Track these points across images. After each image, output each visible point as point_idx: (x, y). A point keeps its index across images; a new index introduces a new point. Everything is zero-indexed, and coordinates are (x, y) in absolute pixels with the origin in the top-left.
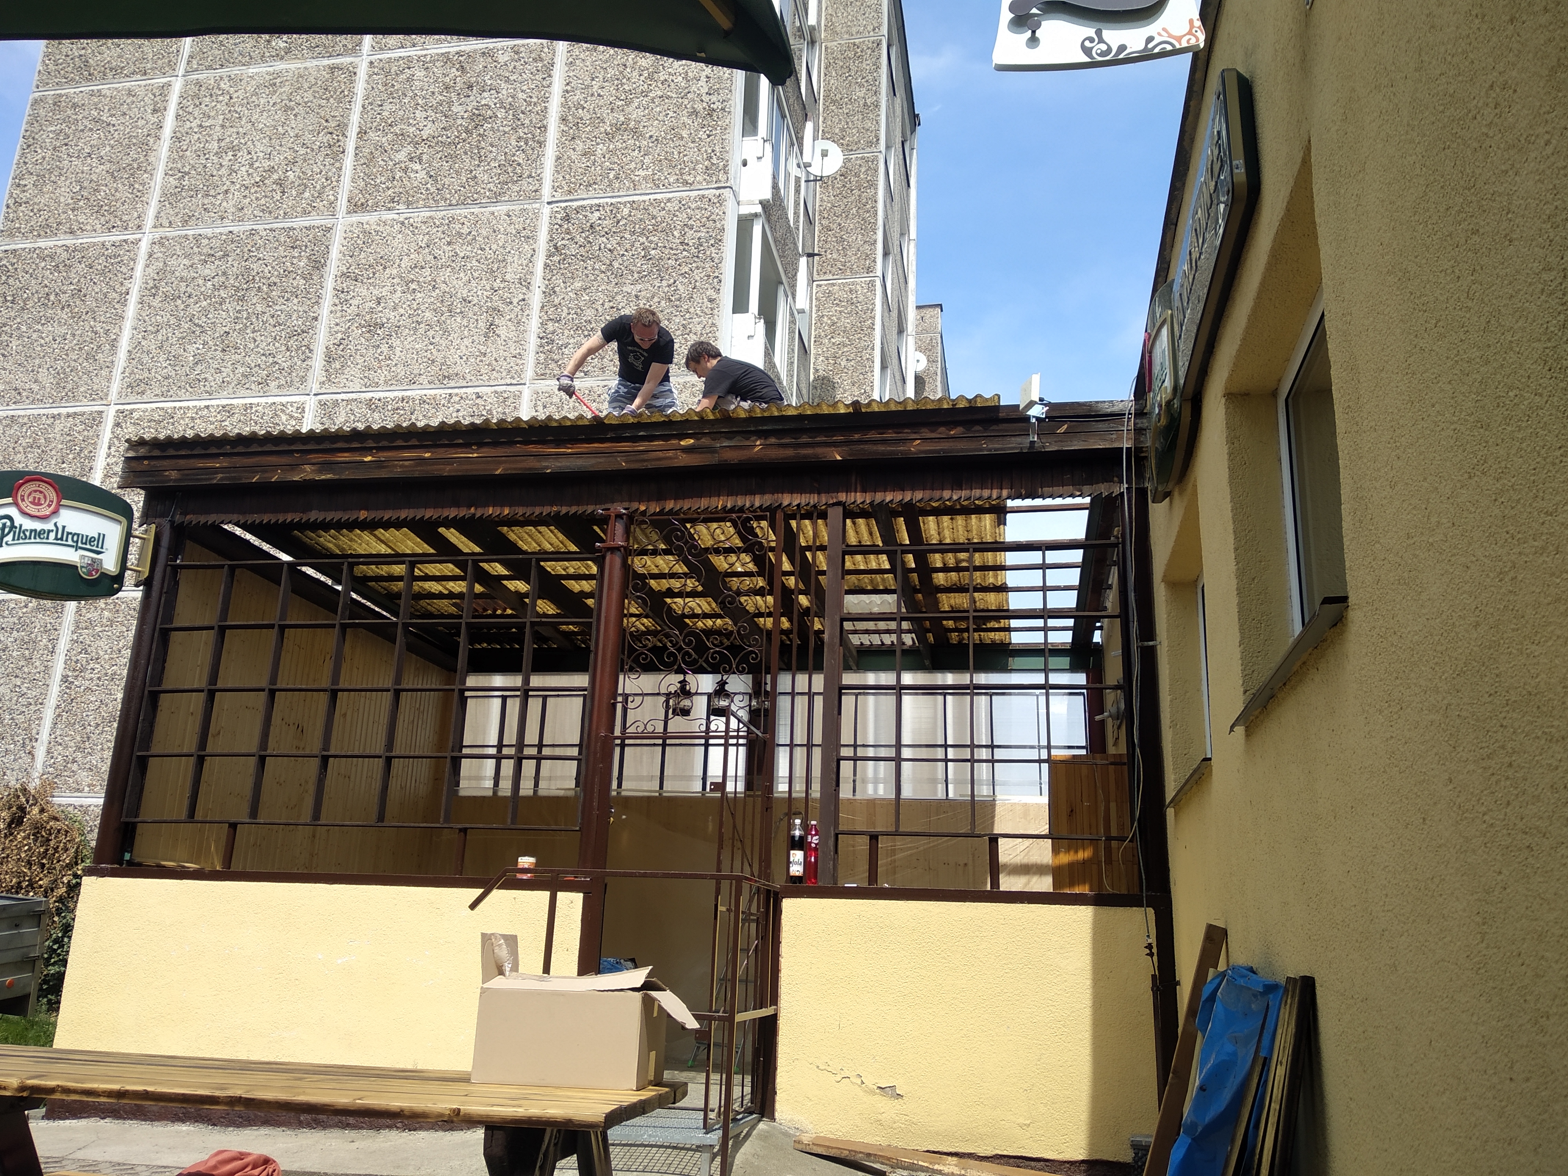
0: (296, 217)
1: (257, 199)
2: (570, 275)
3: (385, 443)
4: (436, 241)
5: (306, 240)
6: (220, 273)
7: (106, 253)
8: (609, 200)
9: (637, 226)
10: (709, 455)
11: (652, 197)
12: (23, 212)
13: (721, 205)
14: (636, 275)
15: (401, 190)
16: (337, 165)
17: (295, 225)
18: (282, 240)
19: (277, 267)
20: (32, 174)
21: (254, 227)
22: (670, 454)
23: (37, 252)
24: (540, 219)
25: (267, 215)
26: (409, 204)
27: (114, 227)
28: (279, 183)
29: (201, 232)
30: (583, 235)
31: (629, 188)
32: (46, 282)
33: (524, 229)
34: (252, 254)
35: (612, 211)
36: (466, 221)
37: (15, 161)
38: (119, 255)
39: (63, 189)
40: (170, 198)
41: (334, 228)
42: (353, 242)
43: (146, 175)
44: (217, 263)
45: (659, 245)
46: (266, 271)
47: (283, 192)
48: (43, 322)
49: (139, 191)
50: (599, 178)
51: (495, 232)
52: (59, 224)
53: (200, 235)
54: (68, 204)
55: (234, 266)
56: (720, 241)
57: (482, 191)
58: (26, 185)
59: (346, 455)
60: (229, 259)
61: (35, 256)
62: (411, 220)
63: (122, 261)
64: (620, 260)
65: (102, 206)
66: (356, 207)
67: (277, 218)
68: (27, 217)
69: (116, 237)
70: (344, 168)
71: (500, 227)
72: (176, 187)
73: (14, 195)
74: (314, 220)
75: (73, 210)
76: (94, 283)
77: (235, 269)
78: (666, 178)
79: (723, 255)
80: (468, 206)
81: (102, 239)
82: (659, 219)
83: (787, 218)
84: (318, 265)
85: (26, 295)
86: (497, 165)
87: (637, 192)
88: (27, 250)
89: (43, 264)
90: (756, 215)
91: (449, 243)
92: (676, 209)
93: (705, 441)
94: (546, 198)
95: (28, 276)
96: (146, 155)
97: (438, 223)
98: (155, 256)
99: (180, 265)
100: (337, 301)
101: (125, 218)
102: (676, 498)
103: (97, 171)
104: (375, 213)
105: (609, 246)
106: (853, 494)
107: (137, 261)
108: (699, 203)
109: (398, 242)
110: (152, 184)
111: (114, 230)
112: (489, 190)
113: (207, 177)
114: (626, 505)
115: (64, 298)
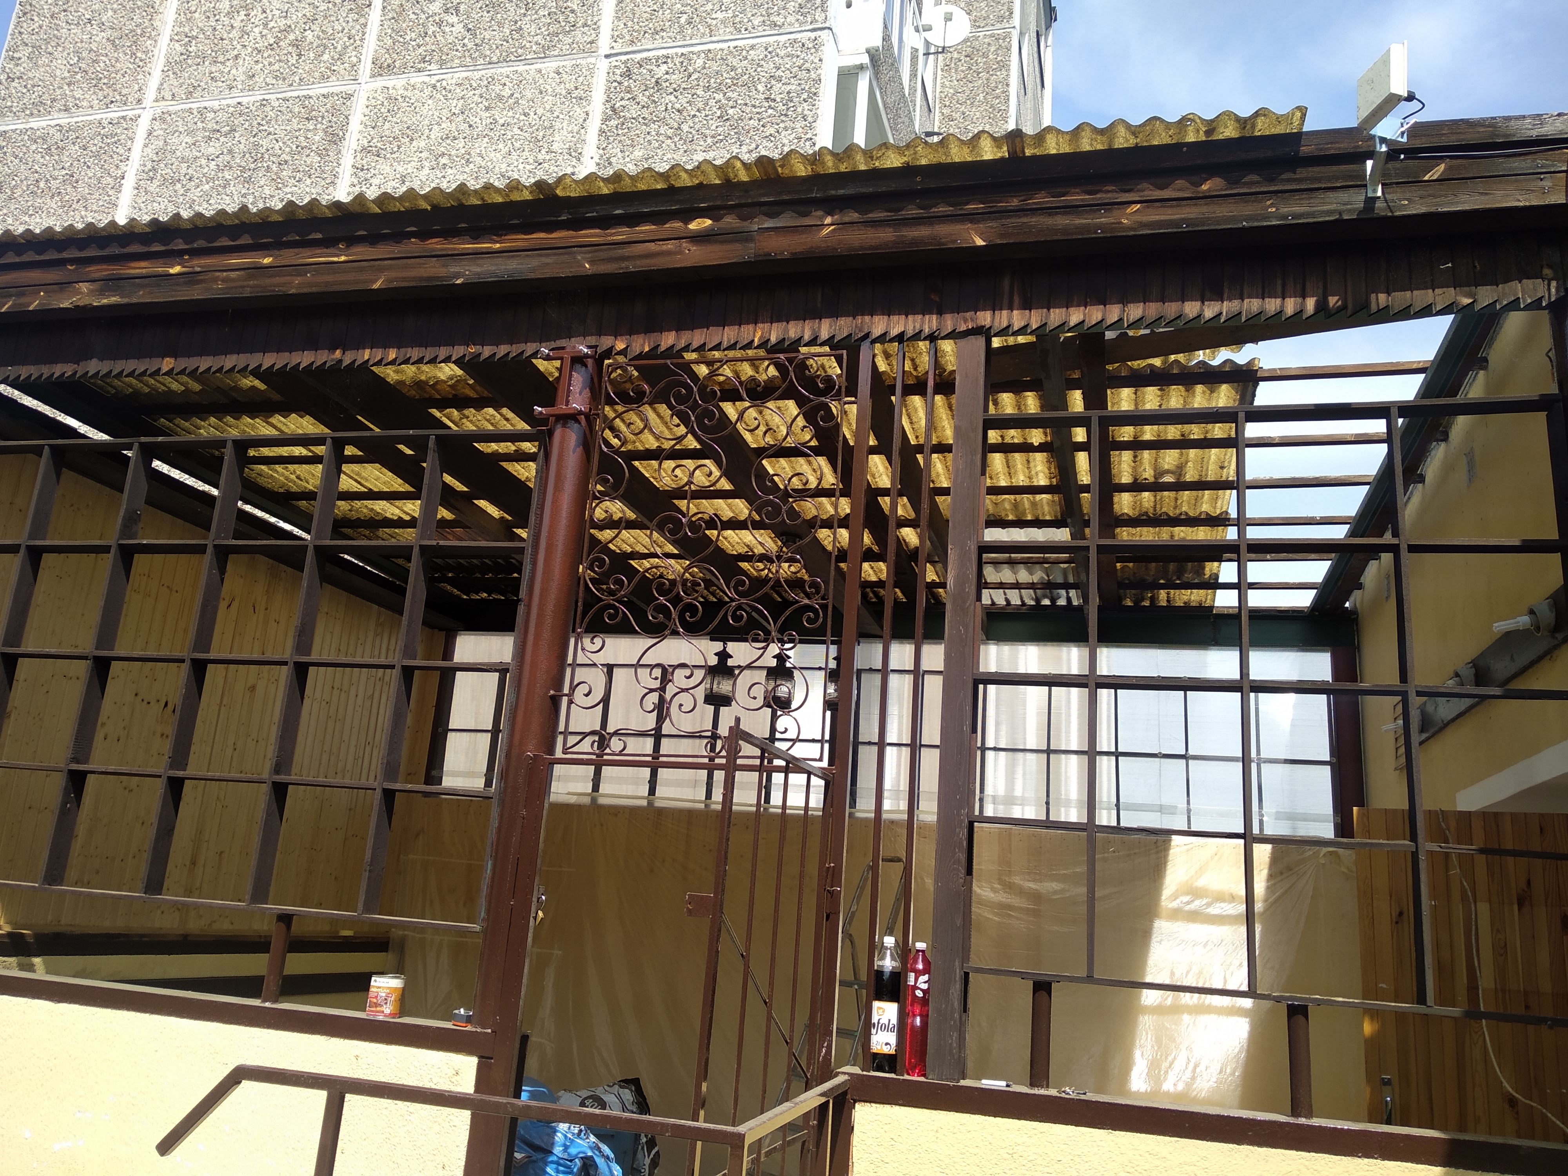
0: (313, 83)
1: (270, 64)
2: (629, 142)
3: (200, 243)
4: (471, 106)
5: (323, 110)
6: (225, 150)
7: (102, 132)
8: (680, 51)
9: (713, 80)
10: (738, 246)
11: (732, 44)
12: (15, 88)
13: (817, 50)
14: (709, 140)
15: (433, 47)
16: (362, 21)
17: (311, 93)
18: (297, 110)
19: (289, 143)
20: (27, 45)
21: (266, 97)
22: (670, 246)
23: (29, 133)
24: (595, 76)
25: (280, 82)
26: (442, 63)
27: (112, 102)
28: (296, 44)
29: (207, 104)
30: (647, 93)
31: (704, 34)
32: (36, 167)
33: (576, 88)
34: (262, 128)
35: (682, 63)
36: (507, 81)
37: (10, 31)
38: (116, 134)
39: (59, 61)
40: (174, 67)
41: (356, 95)
42: (376, 110)
43: (149, 42)
44: (222, 139)
45: (739, 102)
46: (277, 147)
47: (300, 55)
48: (30, 212)
49: (141, 61)
50: (667, 24)
51: (541, 93)
52: (53, 100)
53: (206, 108)
54: (65, 78)
55: (242, 142)
56: (815, 94)
57: (528, 45)
58: (20, 59)
59: (143, 264)
60: (237, 135)
61: (26, 137)
62: (444, 83)
63: (119, 140)
64: (690, 123)
65: (101, 78)
66: (381, 69)
67: (291, 85)
68: (19, 95)
69: (114, 114)
70: (369, 24)
71: (548, 87)
72: (182, 54)
73: (7, 70)
74: (334, 86)
75: (69, 85)
76: (88, 167)
77: (242, 146)
78: (750, 21)
79: (818, 112)
80: (511, 64)
81: (98, 117)
82: (740, 70)
83: (901, 84)
84: (335, 138)
85: (14, 183)
86: (546, 13)
87: (714, 39)
88: (18, 132)
89: (34, 147)
90: (861, 67)
91: (487, 109)
92: (761, 57)
93: (730, 221)
94: (604, 48)
95: (17, 161)
96: (151, 20)
97: (474, 85)
98: (155, 134)
99: (181, 143)
100: (356, 181)
101: (124, 92)
102: (679, 328)
103: (97, 39)
104: (403, 76)
105: (678, 106)
106: (1005, 313)
107: (135, 140)
108: (789, 49)
109: (429, 109)
110: (156, 52)
111: (112, 105)
112: (537, 43)
113: (216, 41)
114: (592, 340)
115: (54, 184)
